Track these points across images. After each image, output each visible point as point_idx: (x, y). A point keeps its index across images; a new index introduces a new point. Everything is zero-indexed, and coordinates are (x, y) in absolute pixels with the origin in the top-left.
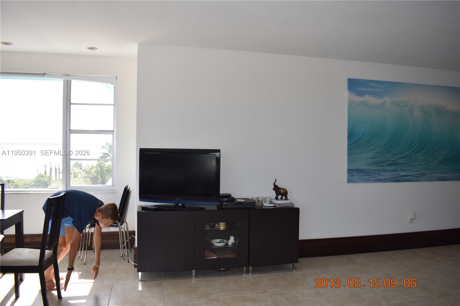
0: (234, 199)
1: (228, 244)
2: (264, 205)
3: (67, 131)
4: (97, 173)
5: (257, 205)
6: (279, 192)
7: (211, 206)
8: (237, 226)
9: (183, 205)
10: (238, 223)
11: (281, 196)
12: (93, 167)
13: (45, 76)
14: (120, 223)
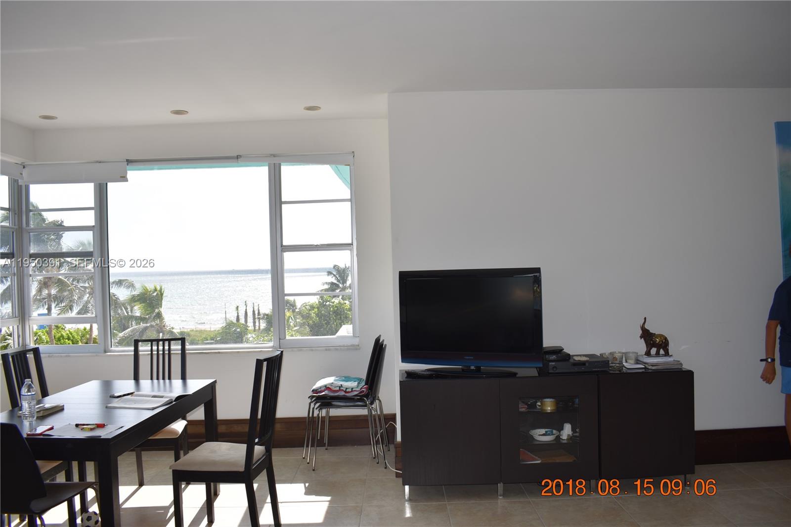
0: (568, 356)
1: (561, 437)
2: (625, 367)
3: (278, 248)
4: (320, 318)
5: (611, 367)
6: (652, 342)
7: (527, 371)
8: (575, 406)
9: (478, 369)
10: (577, 400)
11: (656, 349)
12: (312, 307)
13: (239, 159)
14: (369, 400)
